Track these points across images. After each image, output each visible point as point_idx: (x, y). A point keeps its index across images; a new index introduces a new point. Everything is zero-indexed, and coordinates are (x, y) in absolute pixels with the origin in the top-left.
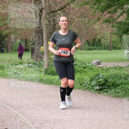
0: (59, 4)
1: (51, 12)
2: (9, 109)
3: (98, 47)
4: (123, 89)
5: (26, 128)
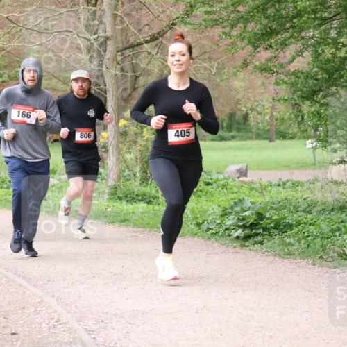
0: (147, 27)
1: (126, 46)
3: (240, 134)
4: (300, 236)
5: (64, 331)
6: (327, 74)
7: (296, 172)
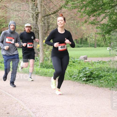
0: (52, 9)
1: (45, 15)
2: (10, 97)
3: (85, 45)
4: (105, 80)
5: (25, 112)
6: (114, 25)
7: (104, 58)
